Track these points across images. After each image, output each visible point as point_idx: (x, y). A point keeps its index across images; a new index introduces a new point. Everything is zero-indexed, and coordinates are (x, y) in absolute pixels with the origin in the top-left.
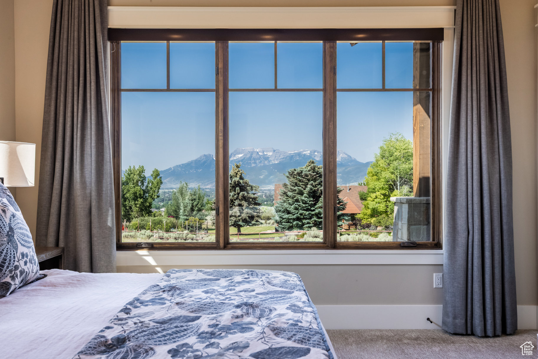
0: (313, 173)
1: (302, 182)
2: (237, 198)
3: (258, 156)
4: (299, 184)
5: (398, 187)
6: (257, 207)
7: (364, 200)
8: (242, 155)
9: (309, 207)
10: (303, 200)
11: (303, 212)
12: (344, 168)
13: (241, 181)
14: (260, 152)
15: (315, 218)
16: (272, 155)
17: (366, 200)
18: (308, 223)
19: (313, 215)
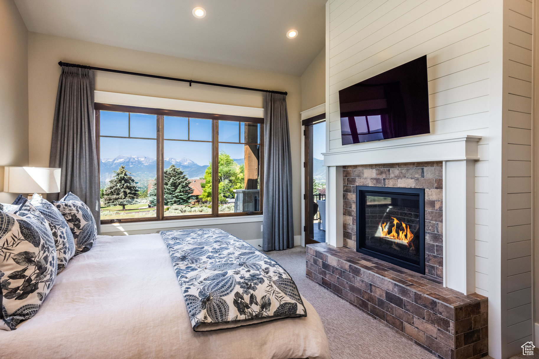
0: (174, 172)
1: (167, 178)
2: (122, 188)
3: (134, 160)
4: (165, 179)
5: (223, 180)
6: (137, 192)
7: (203, 187)
8: (123, 160)
9: (172, 192)
10: (167, 188)
11: (168, 195)
12: (190, 169)
13: (126, 177)
14: (135, 158)
15: (175, 199)
16: (144, 160)
17: (205, 187)
18: (171, 202)
19: (174, 197)
